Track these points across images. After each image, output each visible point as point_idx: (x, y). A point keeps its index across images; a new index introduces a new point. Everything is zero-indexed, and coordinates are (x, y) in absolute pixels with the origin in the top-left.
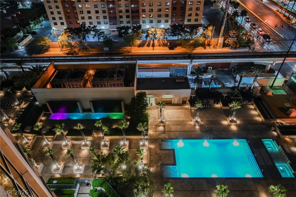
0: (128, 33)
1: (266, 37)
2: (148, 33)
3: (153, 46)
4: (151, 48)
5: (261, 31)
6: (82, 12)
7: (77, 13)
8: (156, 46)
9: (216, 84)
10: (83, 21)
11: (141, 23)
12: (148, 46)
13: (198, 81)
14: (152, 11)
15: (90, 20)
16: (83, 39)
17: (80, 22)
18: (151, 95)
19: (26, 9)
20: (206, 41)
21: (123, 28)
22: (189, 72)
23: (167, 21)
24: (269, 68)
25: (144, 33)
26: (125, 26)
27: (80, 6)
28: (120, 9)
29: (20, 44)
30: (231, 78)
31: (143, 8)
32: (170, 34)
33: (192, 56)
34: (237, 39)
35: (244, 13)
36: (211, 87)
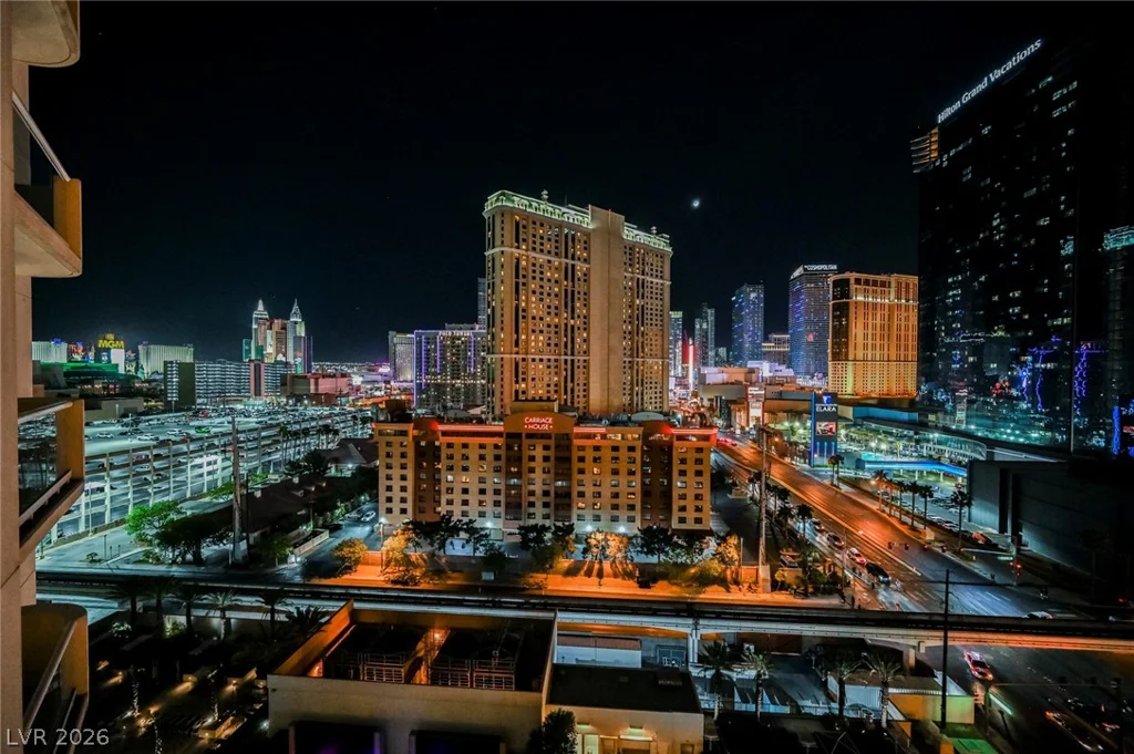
0: (543, 541)
1: (874, 570)
2: (588, 543)
3: (600, 575)
4: (594, 579)
5: (858, 555)
6: (452, 489)
7: (439, 491)
8: (608, 576)
9: (774, 703)
10: (449, 508)
11: (574, 520)
12: (589, 574)
13: (720, 686)
14: (600, 497)
15: (465, 508)
16: (440, 549)
17: (443, 509)
18: (588, 724)
19: (341, 477)
20: (728, 572)
21: (534, 528)
22: (693, 658)
23: (631, 519)
24: (912, 661)
25: (581, 543)
26: (537, 525)
27: (450, 478)
28: (532, 487)
29: (296, 550)
30: (815, 685)
31: (581, 489)
32: (639, 549)
33: (697, 608)
34: (805, 572)
35: (805, 511)
36: (760, 710)
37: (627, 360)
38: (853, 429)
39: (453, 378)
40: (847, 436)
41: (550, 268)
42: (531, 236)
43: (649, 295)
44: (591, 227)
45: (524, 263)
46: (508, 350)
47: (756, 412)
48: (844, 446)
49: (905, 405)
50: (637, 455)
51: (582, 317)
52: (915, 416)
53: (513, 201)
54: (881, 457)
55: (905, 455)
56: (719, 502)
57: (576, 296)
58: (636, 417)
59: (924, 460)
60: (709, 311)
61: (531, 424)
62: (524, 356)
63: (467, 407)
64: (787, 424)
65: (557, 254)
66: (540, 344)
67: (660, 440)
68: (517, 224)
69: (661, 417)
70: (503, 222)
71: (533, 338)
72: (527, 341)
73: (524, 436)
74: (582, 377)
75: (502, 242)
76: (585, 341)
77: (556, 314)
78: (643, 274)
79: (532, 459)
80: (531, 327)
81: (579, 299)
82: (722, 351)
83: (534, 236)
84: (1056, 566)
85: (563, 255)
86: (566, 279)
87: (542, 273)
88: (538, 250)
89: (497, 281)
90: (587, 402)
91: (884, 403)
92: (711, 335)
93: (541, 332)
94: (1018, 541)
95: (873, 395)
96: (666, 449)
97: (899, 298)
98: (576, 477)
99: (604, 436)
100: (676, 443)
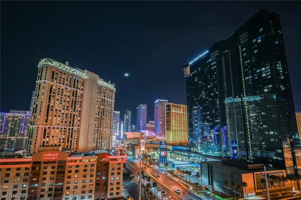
5: (171, 199)
14: (77, 188)
23: (90, 197)
28: (43, 187)
31: (68, 185)
35: (155, 184)
37: (96, 129)
38: (172, 154)
39: (10, 136)
40: (170, 156)
41: (66, 91)
42: (59, 77)
43: (107, 105)
44: (85, 78)
45: (54, 88)
46: (42, 123)
47: (143, 149)
48: (170, 160)
49: (186, 145)
50: (95, 168)
51: (78, 111)
52: (188, 148)
53: (53, 63)
55: (186, 162)
56: (127, 185)
57: (77, 103)
58: (96, 152)
59: (191, 163)
60: (129, 112)
61: (47, 157)
62: (49, 126)
63: (16, 150)
64: (152, 153)
65: (70, 86)
66: (58, 121)
67: (105, 161)
68: (53, 72)
69: (106, 152)
70: (46, 70)
71: (55, 118)
72: (52, 120)
73: (42, 163)
74: (76, 135)
75: (45, 78)
76: (79, 121)
77: (67, 109)
78: (105, 97)
79: (45, 173)
80: (54, 114)
81: (78, 104)
82: (134, 126)
83: (61, 78)
84: (221, 193)
85: (73, 86)
86: (73, 96)
87: (62, 92)
88: (62, 83)
89: (41, 94)
90: (78, 146)
91: (181, 144)
92: (130, 121)
93: (59, 116)
94: (213, 187)
95: (178, 142)
96: (107, 164)
97: (183, 112)
98: (66, 180)
99: (80, 161)
100: (111, 162)
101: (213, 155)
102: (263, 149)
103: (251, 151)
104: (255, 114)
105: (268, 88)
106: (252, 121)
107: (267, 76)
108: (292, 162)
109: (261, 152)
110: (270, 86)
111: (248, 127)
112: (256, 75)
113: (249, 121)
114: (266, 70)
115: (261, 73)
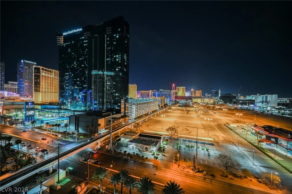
1: (43, 151)
5: (38, 149)
24: (51, 171)
35: (19, 142)
38: (41, 112)
40: (39, 114)
48: (38, 117)
52: (58, 106)
54: (49, 119)
55: (56, 117)
59: (61, 117)
91: (51, 104)
94: (78, 131)
95: (48, 102)
97: (55, 76)
101: (80, 110)
102: (111, 104)
103: (105, 105)
104: (109, 83)
105: (118, 69)
106: (108, 87)
107: (119, 61)
108: (124, 110)
109: (110, 106)
110: (120, 67)
111: (105, 91)
112: (113, 59)
113: (106, 87)
114: (118, 57)
115: (116, 58)
